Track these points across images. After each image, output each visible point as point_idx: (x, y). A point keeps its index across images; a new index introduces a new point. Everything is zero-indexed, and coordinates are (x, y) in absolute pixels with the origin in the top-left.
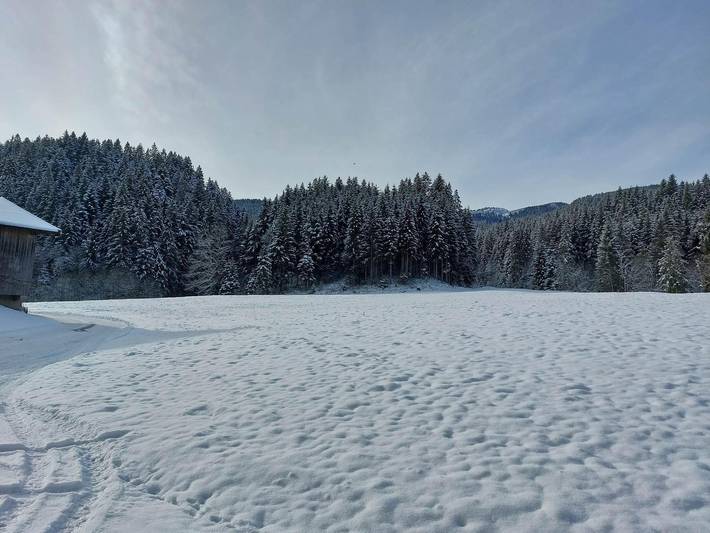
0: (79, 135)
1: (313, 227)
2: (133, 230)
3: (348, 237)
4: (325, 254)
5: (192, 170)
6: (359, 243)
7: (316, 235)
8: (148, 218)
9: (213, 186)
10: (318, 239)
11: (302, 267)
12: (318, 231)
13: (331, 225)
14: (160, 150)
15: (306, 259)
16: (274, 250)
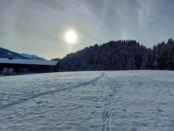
0: (112, 41)
1: (158, 54)
2: (116, 60)
3: (169, 56)
4: (162, 62)
5: (137, 43)
6: (172, 58)
7: (159, 56)
8: (119, 57)
9: (142, 46)
10: (159, 57)
11: (154, 66)
12: (159, 55)
13: (164, 53)
14: (129, 40)
15: (155, 63)
16: (146, 62)
